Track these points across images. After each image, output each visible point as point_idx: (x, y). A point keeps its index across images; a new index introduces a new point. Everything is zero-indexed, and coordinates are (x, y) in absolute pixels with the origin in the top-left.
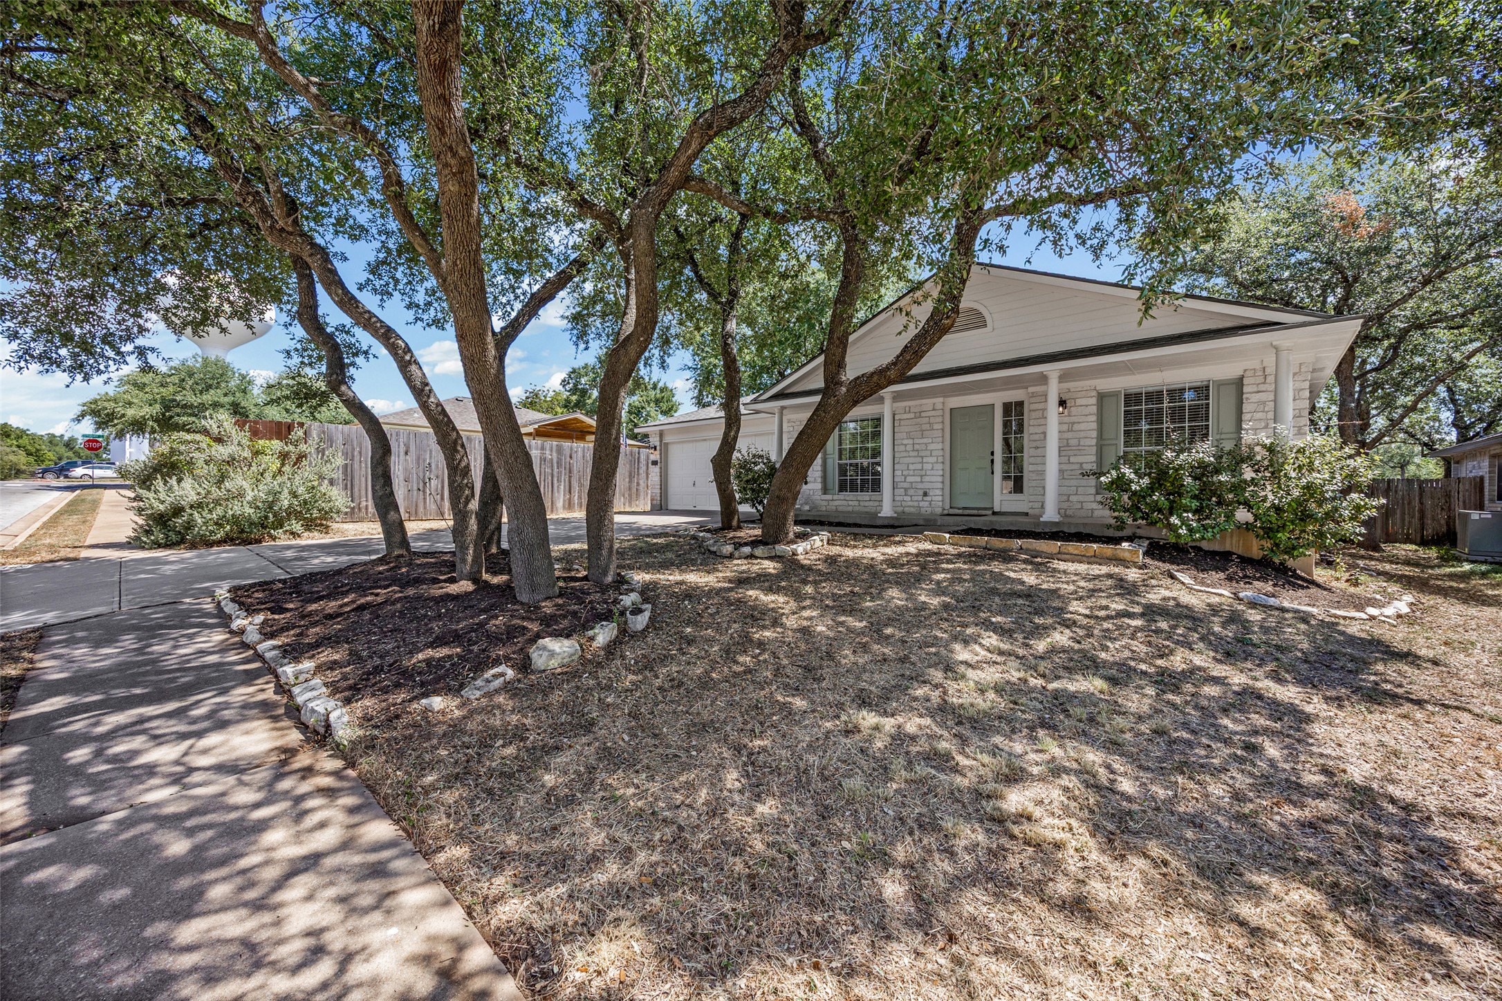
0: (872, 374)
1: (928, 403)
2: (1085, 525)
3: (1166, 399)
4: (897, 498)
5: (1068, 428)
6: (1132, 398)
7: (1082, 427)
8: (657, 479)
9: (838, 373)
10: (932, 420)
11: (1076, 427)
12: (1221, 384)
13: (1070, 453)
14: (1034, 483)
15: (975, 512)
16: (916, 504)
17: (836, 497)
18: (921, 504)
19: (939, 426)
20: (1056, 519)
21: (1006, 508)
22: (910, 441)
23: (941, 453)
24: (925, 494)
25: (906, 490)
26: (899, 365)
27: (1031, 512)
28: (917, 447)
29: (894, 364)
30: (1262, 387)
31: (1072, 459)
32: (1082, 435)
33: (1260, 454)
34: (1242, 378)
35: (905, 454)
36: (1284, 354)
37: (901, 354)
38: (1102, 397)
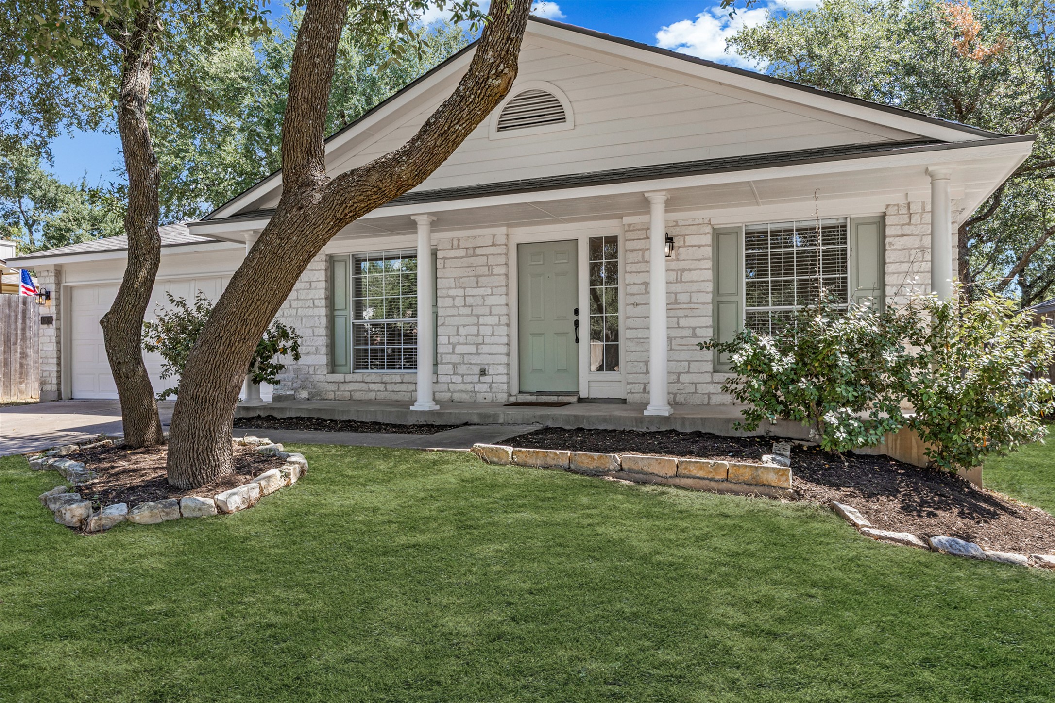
0: (369, 170)
1: (485, 234)
2: (704, 420)
3: (796, 240)
4: (442, 379)
5: (677, 277)
6: (755, 238)
7: (694, 276)
8: (50, 348)
9: (306, 166)
10: (492, 260)
11: (686, 276)
12: (860, 223)
13: (680, 313)
14: (633, 357)
15: (553, 399)
16: (469, 387)
17: (349, 377)
18: (478, 387)
19: (502, 270)
20: (666, 411)
21: (597, 393)
22: (460, 292)
23: (504, 310)
24: (483, 373)
25: (455, 366)
26: (416, 157)
27: (630, 398)
28: (470, 301)
29: (407, 152)
30: (907, 230)
31: (683, 322)
32: (694, 287)
33: (925, 321)
34: (883, 216)
35: (454, 311)
36: (941, 184)
37: (419, 137)
38: (718, 234)
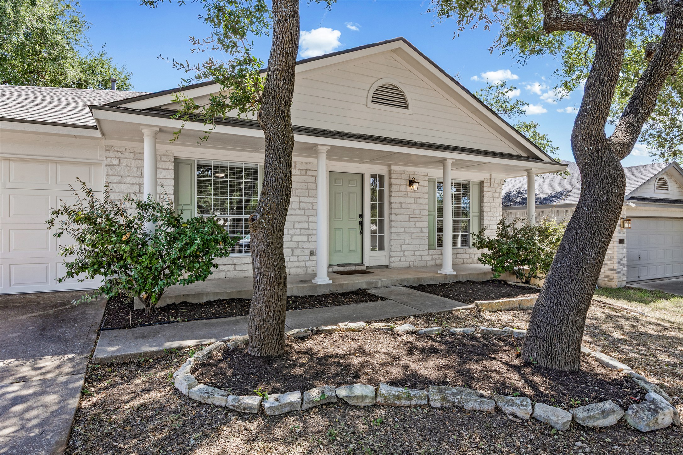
1: (313, 162)
5: (414, 201)
7: (422, 201)
11: (418, 201)
12: (474, 184)
13: (416, 220)
18: (308, 264)
21: (373, 262)
24: (312, 254)
27: (390, 265)
31: (417, 224)
32: (421, 207)
34: (482, 182)
